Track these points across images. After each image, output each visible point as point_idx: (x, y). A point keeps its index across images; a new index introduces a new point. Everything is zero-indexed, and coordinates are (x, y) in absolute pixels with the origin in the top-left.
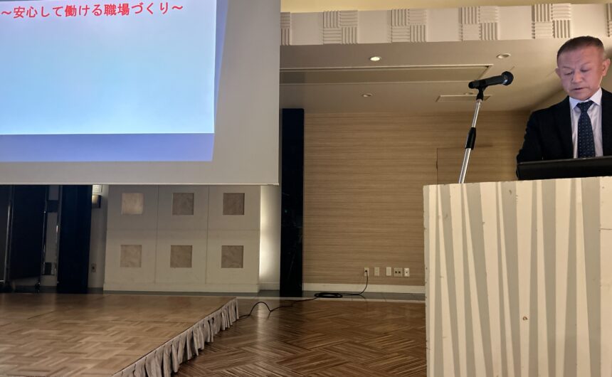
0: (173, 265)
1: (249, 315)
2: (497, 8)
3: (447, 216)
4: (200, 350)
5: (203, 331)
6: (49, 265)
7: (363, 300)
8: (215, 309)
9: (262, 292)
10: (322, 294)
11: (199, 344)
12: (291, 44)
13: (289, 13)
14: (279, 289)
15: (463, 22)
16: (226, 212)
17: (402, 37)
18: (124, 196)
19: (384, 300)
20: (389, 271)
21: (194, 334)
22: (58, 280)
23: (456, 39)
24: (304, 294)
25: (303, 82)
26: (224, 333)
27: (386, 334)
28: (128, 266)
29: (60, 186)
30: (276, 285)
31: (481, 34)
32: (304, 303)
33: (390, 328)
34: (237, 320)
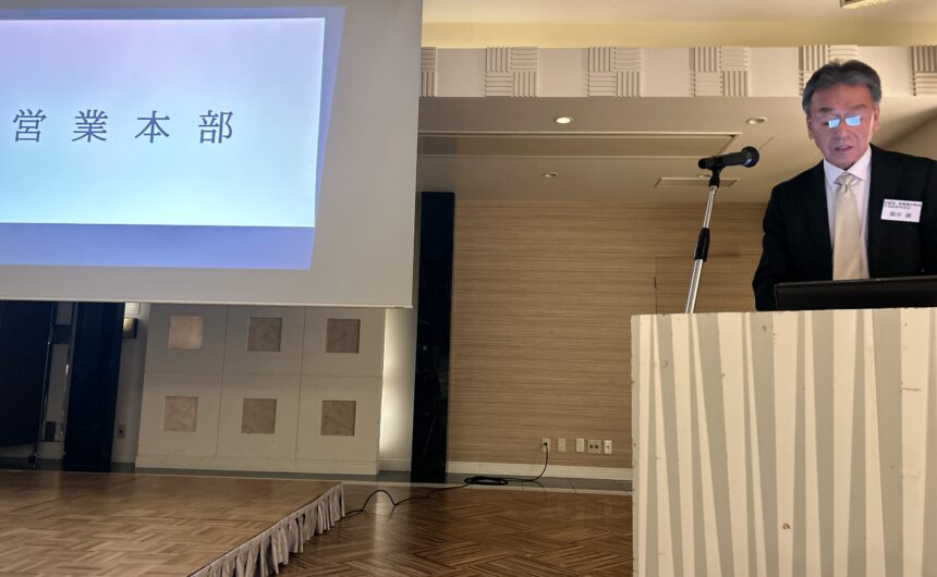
0: (246, 428)
1: (362, 511)
2: (747, 49)
3: (667, 363)
4: (281, 565)
5: (287, 534)
6: (51, 426)
7: (540, 489)
8: (308, 501)
9: (383, 474)
10: (477, 479)
11: (280, 556)
12: (436, 95)
13: (434, 49)
14: (410, 470)
15: (697, 69)
16: (331, 348)
17: (603, 88)
18: (174, 320)
19: (572, 491)
20: (580, 445)
21: (273, 540)
22: (65, 450)
23: (685, 93)
24: (448, 479)
25: (455, 153)
26: (321, 539)
27: (574, 544)
28: (175, 430)
29: (74, 303)
30: (404, 462)
31: (724, 87)
32: (448, 492)
33: (580, 534)
34: (342, 518)
